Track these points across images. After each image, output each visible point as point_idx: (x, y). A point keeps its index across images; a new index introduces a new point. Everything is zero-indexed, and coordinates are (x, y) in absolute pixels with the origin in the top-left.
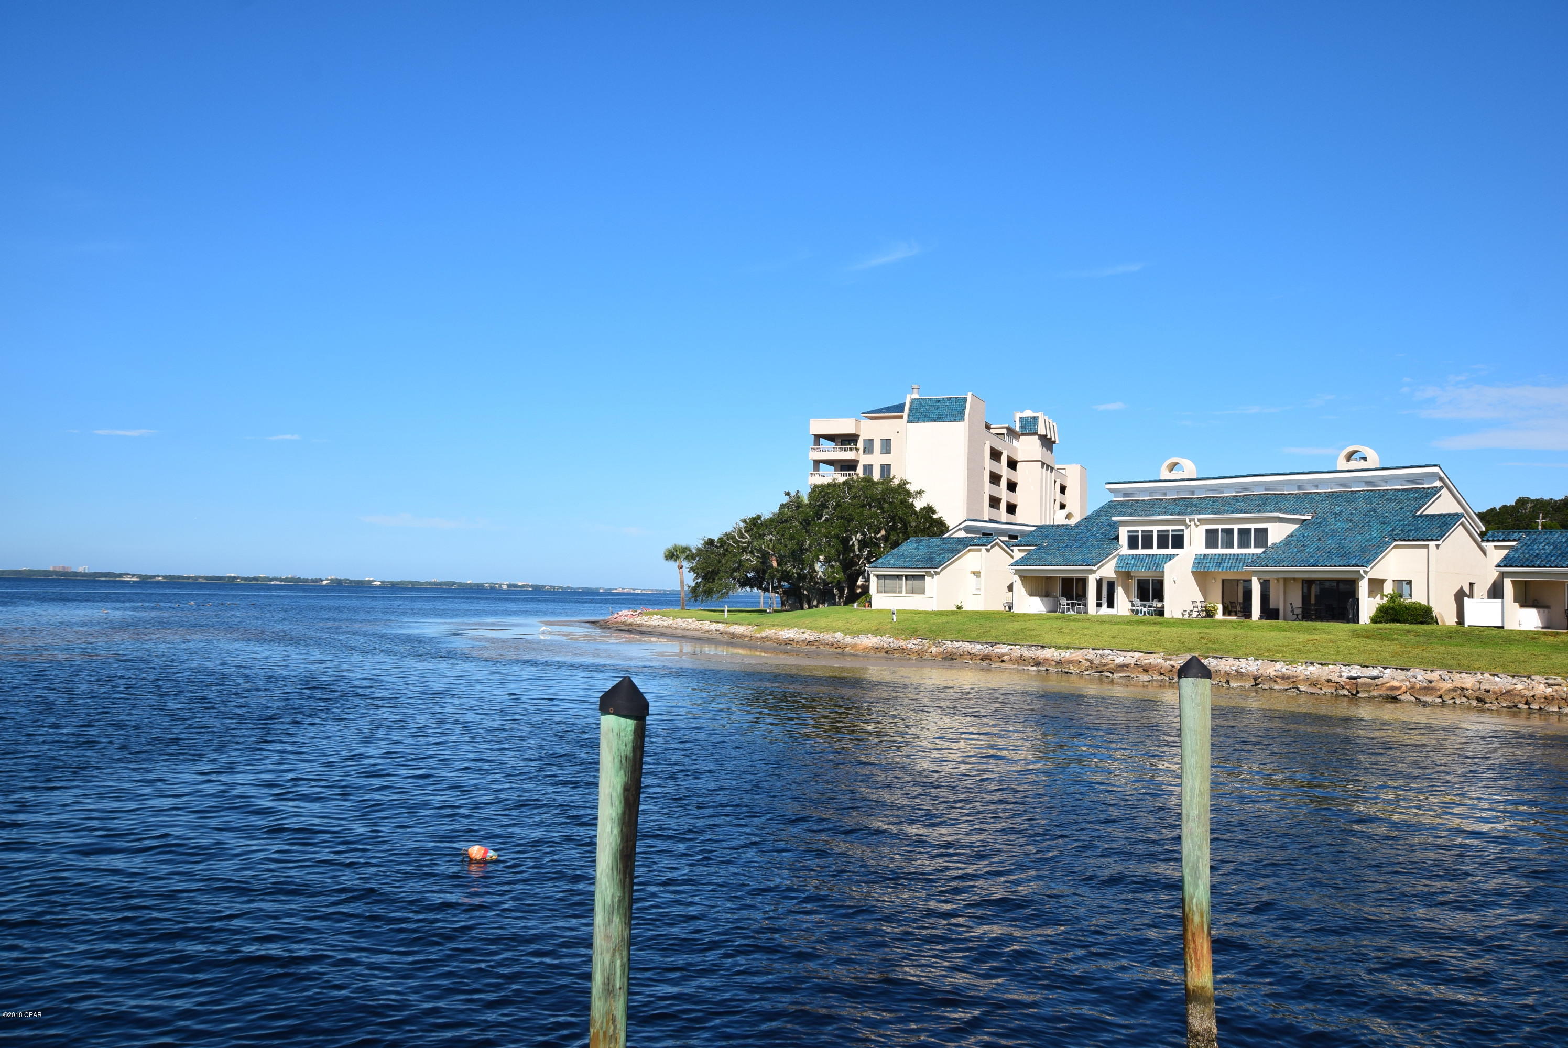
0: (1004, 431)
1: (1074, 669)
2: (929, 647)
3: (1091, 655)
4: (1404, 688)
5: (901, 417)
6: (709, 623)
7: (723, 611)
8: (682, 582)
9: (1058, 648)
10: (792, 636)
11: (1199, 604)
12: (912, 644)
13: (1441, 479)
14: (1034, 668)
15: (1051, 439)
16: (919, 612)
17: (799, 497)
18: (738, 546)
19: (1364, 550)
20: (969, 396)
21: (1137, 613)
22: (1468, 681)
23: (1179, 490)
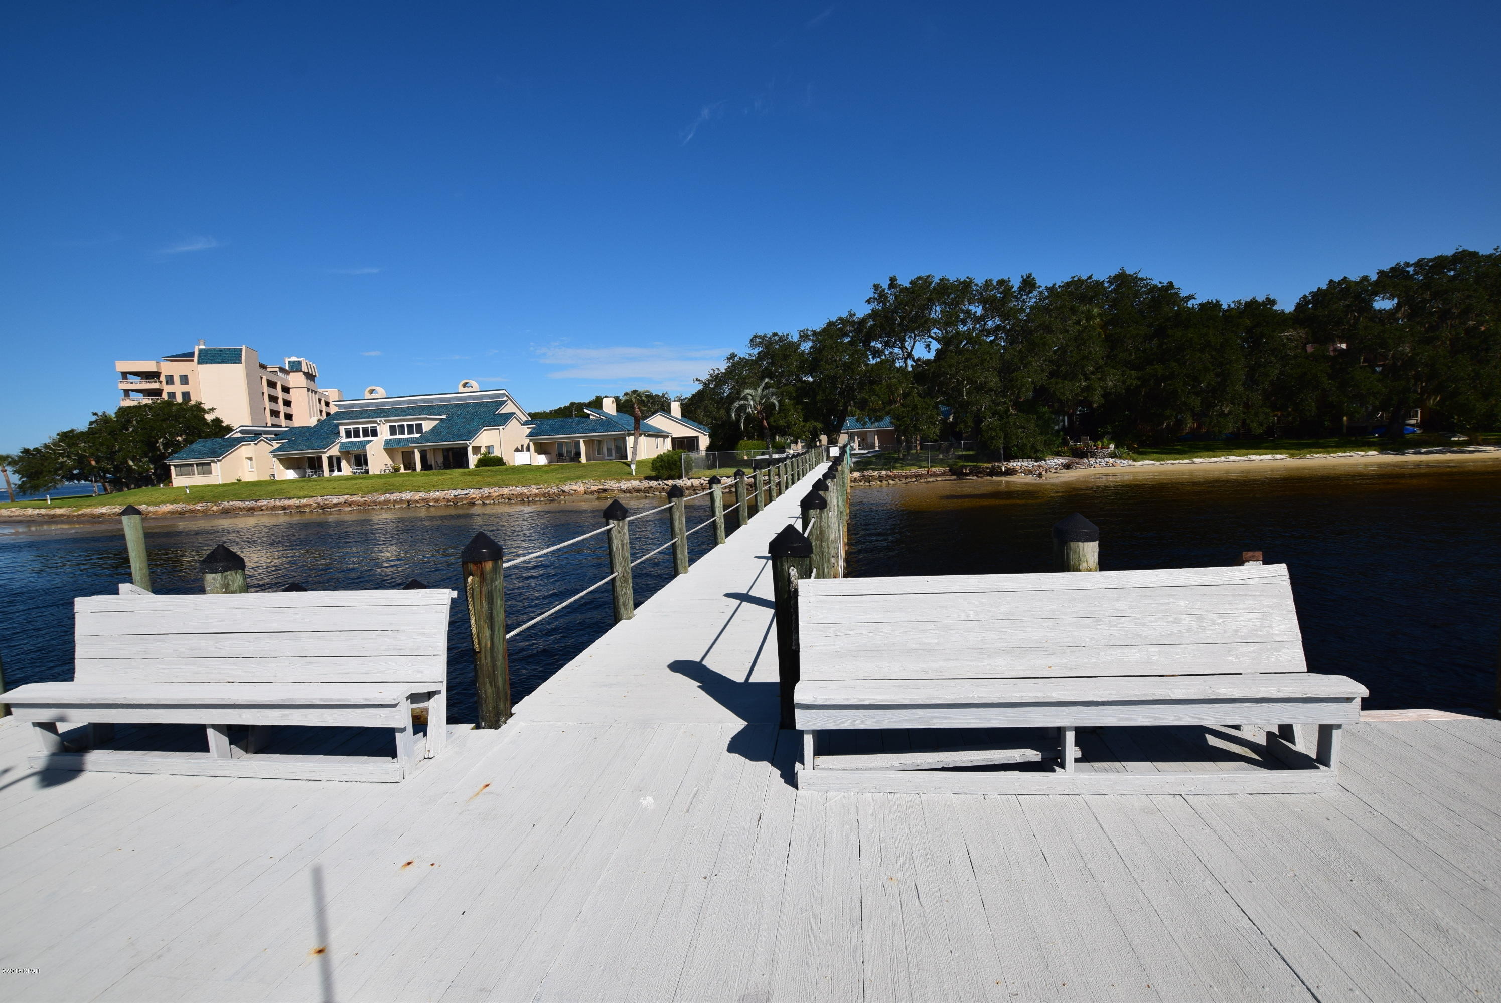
0: (277, 369)
1: (307, 509)
2: (212, 507)
3: (319, 499)
4: (478, 498)
5: (193, 360)
6: (32, 509)
7: (46, 500)
8: (8, 482)
9: (298, 498)
10: (105, 511)
11: (389, 466)
12: (200, 506)
13: (507, 396)
14: (283, 511)
15: (312, 374)
16: (208, 486)
17: (106, 416)
18: (55, 453)
19: (470, 433)
20: (244, 347)
21: (354, 473)
22: (505, 491)
23: (376, 404)
